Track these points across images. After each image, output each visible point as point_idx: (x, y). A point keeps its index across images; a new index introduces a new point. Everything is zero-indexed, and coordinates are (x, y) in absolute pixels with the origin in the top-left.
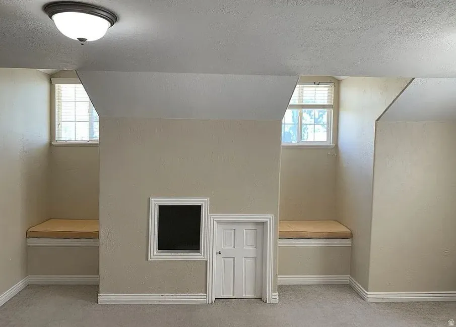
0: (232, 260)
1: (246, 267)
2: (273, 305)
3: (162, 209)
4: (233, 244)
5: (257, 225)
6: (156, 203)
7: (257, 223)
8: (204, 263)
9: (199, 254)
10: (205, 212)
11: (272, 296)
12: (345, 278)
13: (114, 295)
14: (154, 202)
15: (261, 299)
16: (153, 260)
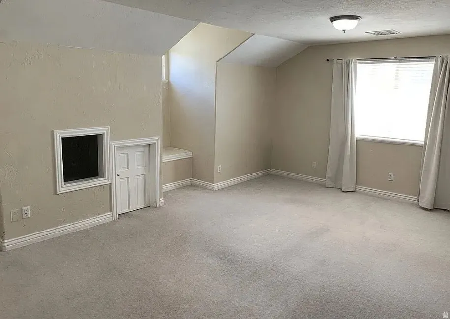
0: (126, 180)
1: (137, 184)
2: (161, 208)
3: (65, 140)
4: (126, 166)
5: (144, 147)
6: (60, 135)
7: (145, 146)
8: (109, 185)
9: (103, 179)
10: (107, 140)
11: (161, 202)
12: (189, 181)
13: (22, 237)
14: (58, 135)
15: (150, 206)
16: (62, 192)
